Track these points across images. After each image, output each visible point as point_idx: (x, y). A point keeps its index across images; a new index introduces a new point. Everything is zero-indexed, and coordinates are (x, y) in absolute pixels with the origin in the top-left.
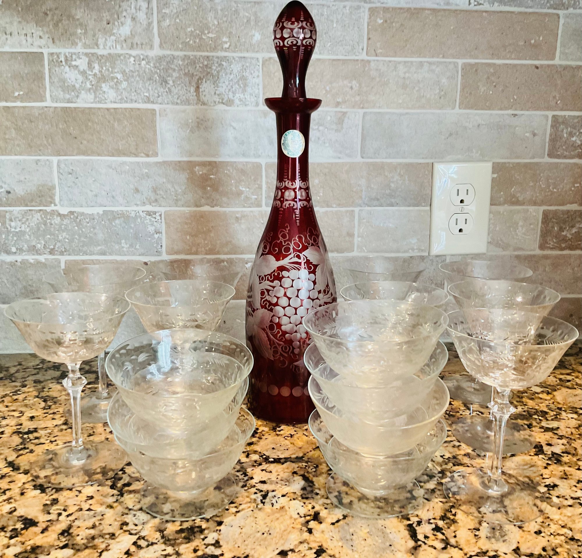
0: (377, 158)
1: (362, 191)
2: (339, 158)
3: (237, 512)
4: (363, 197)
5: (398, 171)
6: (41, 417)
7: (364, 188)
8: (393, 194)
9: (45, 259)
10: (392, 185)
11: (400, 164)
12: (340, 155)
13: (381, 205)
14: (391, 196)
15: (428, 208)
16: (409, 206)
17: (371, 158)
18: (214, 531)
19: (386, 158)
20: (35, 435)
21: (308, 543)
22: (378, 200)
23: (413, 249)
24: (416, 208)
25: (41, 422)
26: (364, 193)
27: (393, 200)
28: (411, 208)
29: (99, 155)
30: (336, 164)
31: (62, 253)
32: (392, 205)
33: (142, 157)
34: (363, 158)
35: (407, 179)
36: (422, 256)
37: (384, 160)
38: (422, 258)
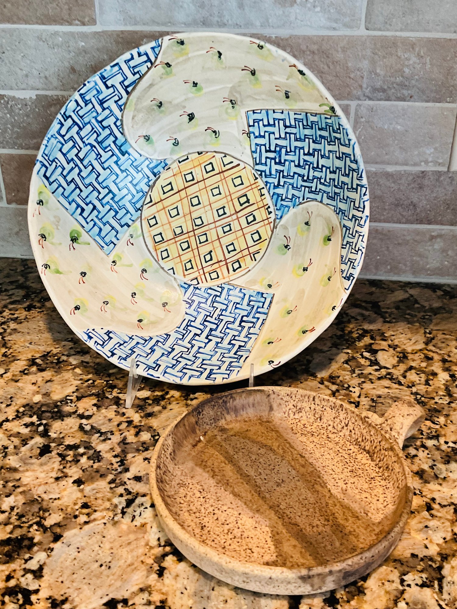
0: (388, 30)
1: (363, 78)
2: (334, 29)
3: (86, 523)
4: (365, 86)
5: (417, 49)
7: (365, 74)
8: (407, 83)
10: (407, 70)
11: (421, 39)
12: (335, 25)
13: (388, 99)
14: (402, 85)
15: (455, 105)
16: (427, 101)
17: (380, 30)
18: (45, 550)
19: (401, 30)
22: (384, 91)
23: (426, 162)
24: (438, 105)
26: (365, 80)
27: (405, 92)
28: (430, 104)
29: (27, 22)
30: (330, 37)
32: (403, 99)
33: (77, 25)
34: (367, 29)
35: (428, 61)
36: (439, 172)
37: (398, 34)
38: (439, 174)
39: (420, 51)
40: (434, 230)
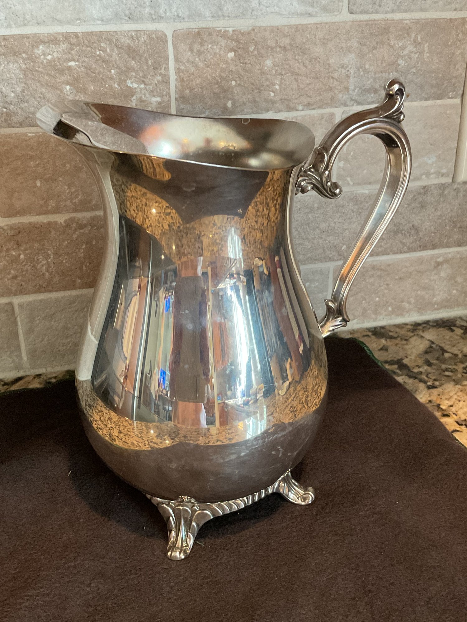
0: (377, 12)
1: (349, 77)
2: (310, 15)
4: (351, 87)
5: (413, 35)
7: (352, 71)
10: (401, 62)
11: (418, 21)
12: (311, 10)
15: (458, 101)
16: (427, 99)
17: (367, 12)
19: (393, 11)
23: (428, 174)
24: (438, 101)
26: (352, 80)
28: (430, 103)
34: (351, 13)
35: (426, 49)
36: (442, 184)
37: (390, 16)
38: (443, 187)
39: (416, 37)
40: (439, 256)
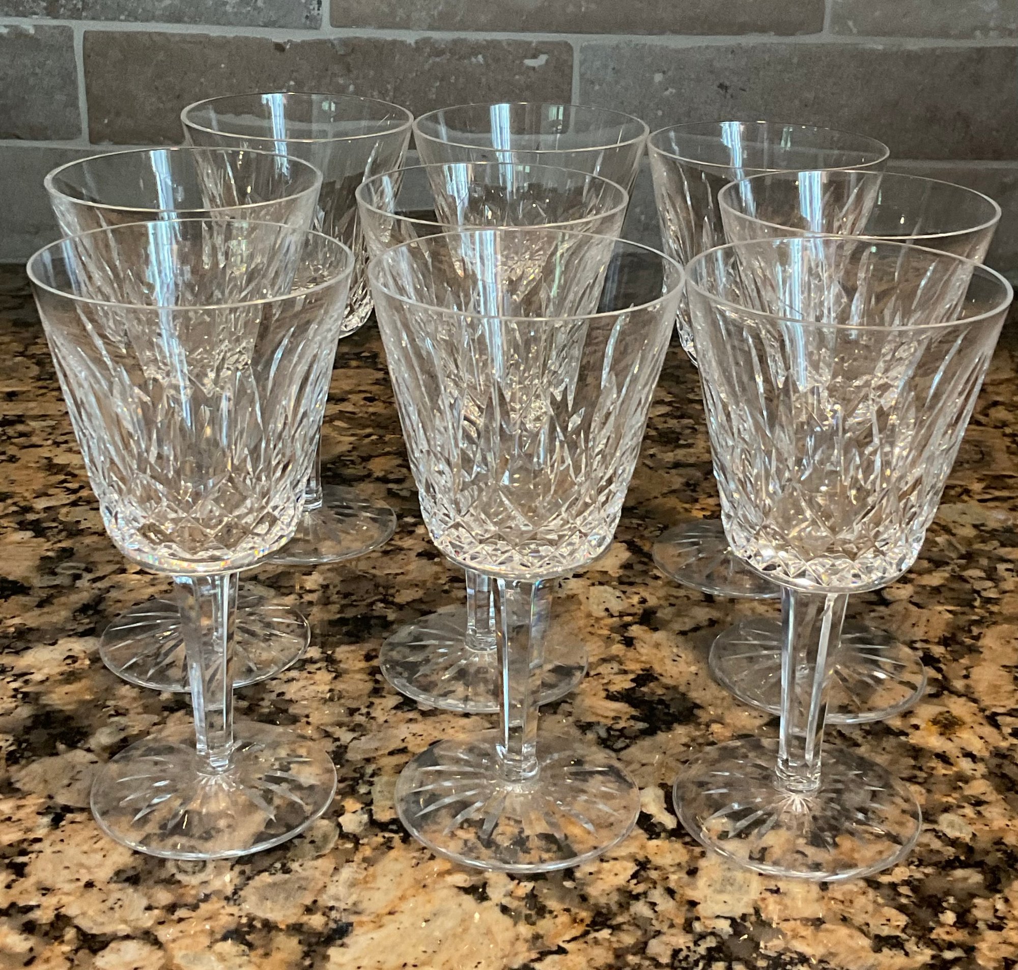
6: (31, 395)
9: (36, 27)
20: (20, 428)
21: (621, 663)
25: (32, 405)
31: (76, 14)
